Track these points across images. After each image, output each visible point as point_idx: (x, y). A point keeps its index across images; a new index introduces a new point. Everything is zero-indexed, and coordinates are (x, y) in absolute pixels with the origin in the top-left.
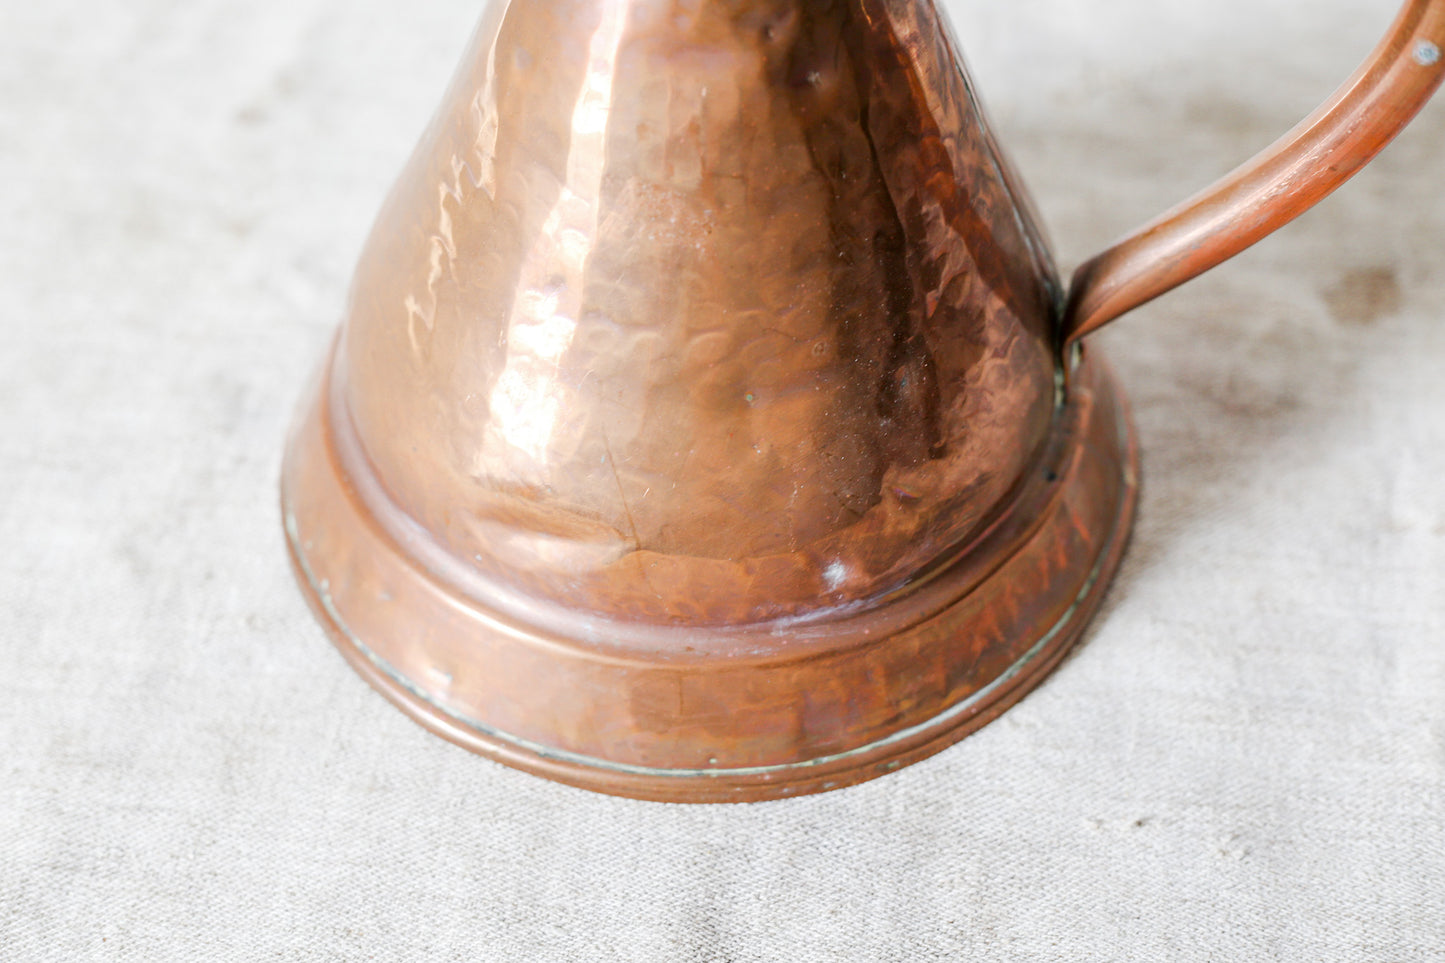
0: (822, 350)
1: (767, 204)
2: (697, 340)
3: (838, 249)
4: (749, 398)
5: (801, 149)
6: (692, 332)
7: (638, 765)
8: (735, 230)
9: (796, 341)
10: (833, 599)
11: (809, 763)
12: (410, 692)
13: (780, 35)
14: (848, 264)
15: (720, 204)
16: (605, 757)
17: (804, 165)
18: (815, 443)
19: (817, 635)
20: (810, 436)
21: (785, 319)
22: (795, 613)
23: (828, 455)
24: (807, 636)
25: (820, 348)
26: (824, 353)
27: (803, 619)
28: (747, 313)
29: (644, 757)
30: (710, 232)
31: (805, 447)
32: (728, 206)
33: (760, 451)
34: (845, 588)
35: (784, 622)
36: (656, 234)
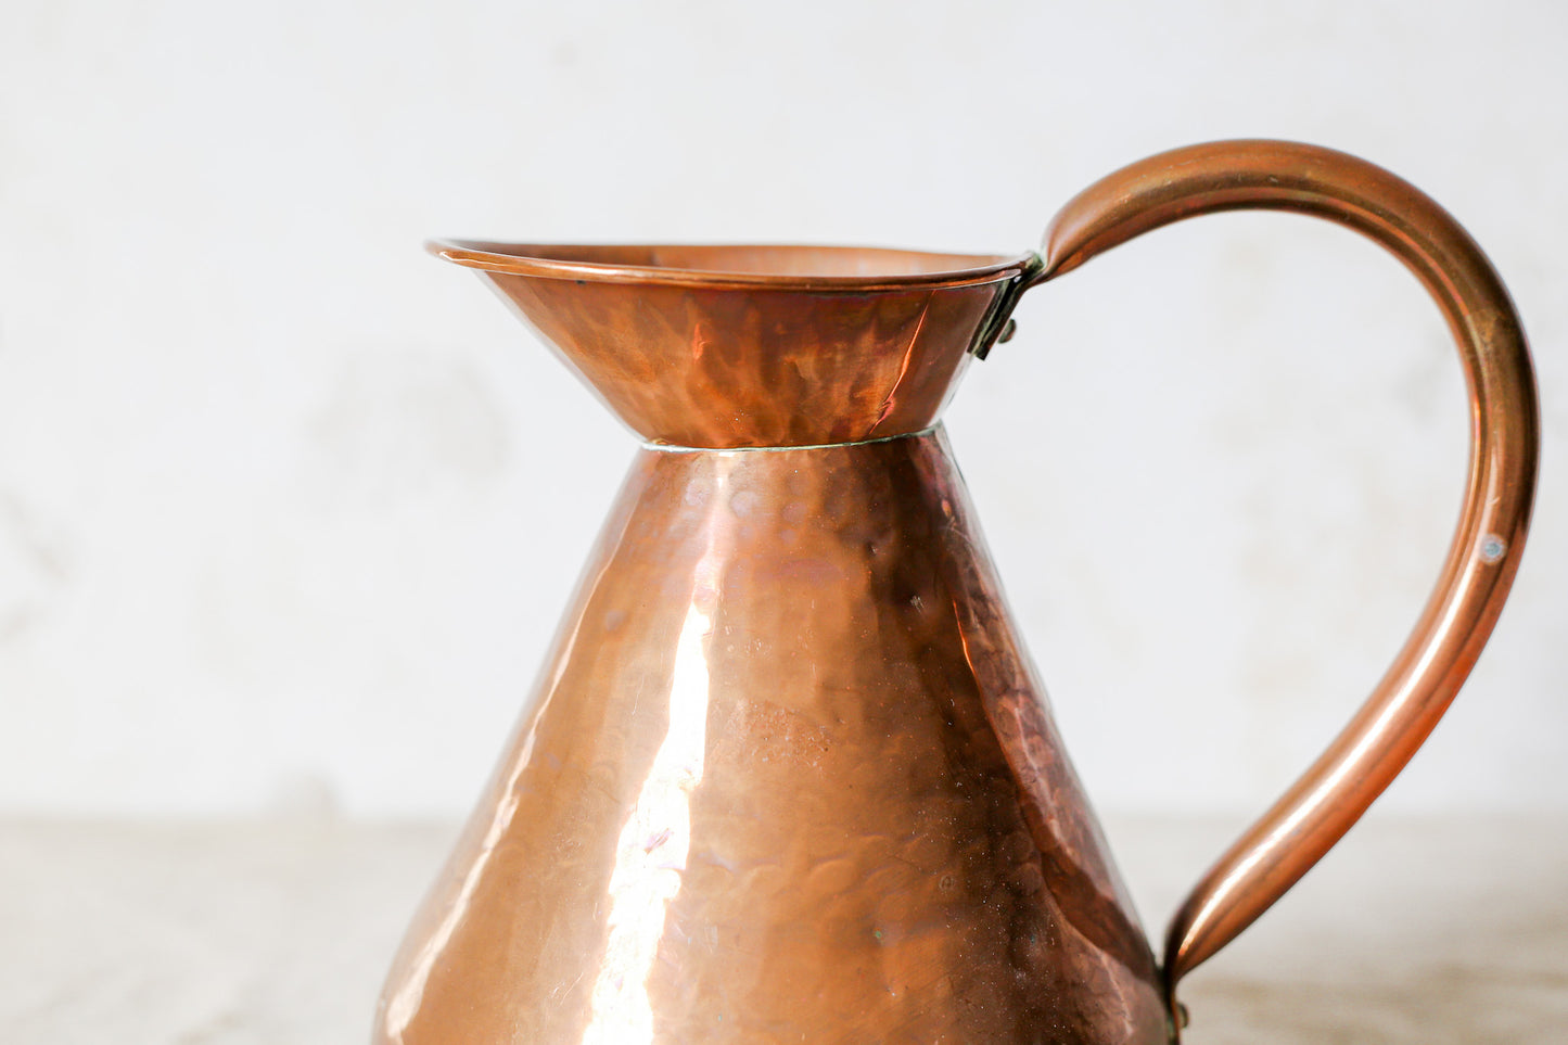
0: (949, 885)
1: (880, 722)
2: (820, 869)
3: (954, 778)
4: (878, 935)
5: (911, 667)
6: (813, 862)
8: (852, 748)
9: (923, 871)
13: (883, 552)
14: (966, 797)
15: (836, 721)
17: (913, 684)
18: (952, 986)
20: (947, 977)
21: (910, 846)
23: (967, 1002)
25: (947, 882)
26: (952, 888)
28: (869, 839)
30: (826, 750)
31: (942, 989)
32: (844, 722)
33: (896, 994)
36: (770, 756)
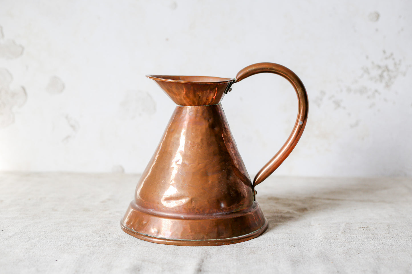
1: (210, 145)
3: (220, 153)
4: (208, 174)
6: (199, 164)
7: (191, 239)
8: (205, 148)
9: (215, 166)
10: (222, 210)
11: (220, 239)
12: (150, 237)
13: (211, 121)
14: (222, 156)
15: (203, 144)
16: (186, 239)
19: (220, 217)
21: (213, 162)
22: (217, 213)
23: (220, 184)
24: (218, 217)
27: (217, 214)
28: (207, 161)
29: (192, 238)
30: (201, 148)
31: (217, 182)
32: (204, 145)
33: (210, 182)
34: (224, 208)
35: (214, 214)
36: (194, 149)
